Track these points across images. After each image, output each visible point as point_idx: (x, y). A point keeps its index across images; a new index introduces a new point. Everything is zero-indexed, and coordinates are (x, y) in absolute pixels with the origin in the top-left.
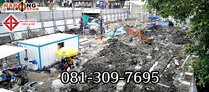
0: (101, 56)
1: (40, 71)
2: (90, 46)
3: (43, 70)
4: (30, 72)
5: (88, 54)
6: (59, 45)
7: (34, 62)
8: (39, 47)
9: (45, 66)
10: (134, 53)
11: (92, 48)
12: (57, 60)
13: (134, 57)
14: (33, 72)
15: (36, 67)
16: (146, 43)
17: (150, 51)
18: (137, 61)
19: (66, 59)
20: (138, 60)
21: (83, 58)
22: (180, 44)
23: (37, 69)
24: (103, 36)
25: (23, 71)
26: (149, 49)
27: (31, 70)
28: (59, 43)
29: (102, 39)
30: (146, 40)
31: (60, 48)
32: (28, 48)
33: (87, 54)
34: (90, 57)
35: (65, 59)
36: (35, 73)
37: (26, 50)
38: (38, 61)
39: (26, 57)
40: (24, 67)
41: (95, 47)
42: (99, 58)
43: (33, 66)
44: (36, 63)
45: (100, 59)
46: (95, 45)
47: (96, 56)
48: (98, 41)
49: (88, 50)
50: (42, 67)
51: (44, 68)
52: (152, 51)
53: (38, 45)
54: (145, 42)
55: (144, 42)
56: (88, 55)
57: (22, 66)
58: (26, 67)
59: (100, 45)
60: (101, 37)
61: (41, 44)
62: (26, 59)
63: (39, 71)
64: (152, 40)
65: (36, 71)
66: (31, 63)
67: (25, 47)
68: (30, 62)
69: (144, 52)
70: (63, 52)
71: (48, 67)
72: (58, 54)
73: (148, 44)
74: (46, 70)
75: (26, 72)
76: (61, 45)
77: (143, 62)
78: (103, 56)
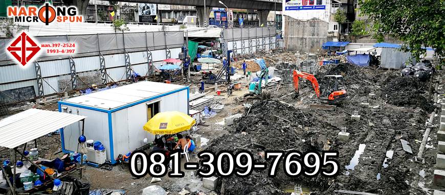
0: (238, 131)
1: (110, 165)
2: (210, 110)
3: (117, 163)
4: (88, 168)
5: (207, 126)
6: (150, 109)
7: (98, 146)
8: (110, 112)
9: (120, 155)
10: (309, 126)
11: (214, 114)
12: (145, 140)
13: (311, 134)
14: (95, 169)
15: (101, 158)
16: (330, 102)
17: (342, 120)
18: (316, 143)
19: (166, 140)
20: (319, 141)
21: (198, 135)
22: (403, 105)
23: (104, 162)
24: (233, 88)
25: (76, 166)
26: (339, 116)
27: (91, 164)
28: (149, 103)
29: (231, 93)
30: (331, 96)
31: (152, 117)
32: (85, 114)
33: (205, 128)
34: (213, 133)
35: (163, 139)
36: (100, 170)
37: (83, 120)
38: (106, 144)
39: (83, 135)
40: (75, 157)
41: (221, 111)
42: (236, 135)
43: (96, 154)
44: (103, 149)
45: (238, 138)
46: (221, 107)
47: (227, 133)
48: (223, 97)
49: (205, 118)
50: (115, 157)
51: (118, 160)
52: (347, 120)
53: (106, 107)
54: (328, 100)
55: (325, 100)
56: (209, 129)
57: (69, 155)
58: (79, 155)
59: (229, 106)
60: (231, 90)
61: (114, 106)
62: (82, 140)
63: (107, 165)
64: (343, 96)
65: (101, 166)
66: (92, 148)
67: (76, 112)
68: (89, 145)
69: (329, 122)
70: (162, 124)
71: (127, 157)
72: (150, 128)
73: (335, 104)
74: (123, 163)
75: (81, 169)
76: (154, 108)
77: (329, 145)
78: (243, 133)
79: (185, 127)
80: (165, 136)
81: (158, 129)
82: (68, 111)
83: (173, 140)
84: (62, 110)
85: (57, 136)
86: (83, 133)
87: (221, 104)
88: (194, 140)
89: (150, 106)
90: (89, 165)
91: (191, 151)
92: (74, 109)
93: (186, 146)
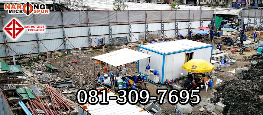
0: (245, 78)
1: (161, 84)
2: (225, 62)
3: (165, 84)
4: (150, 84)
5: (222, 72)
6: (187, 56)
7: (156, 73)
8: (164, 55)
9: (167, 80)
11: (228, 65)
12: (182, 74)
14: (153, 85)
15: (157, 79)
19: (194, 76)
21: (216, 77)
23: (158, 82)
24: (244, 49)
25: (143, 81)
27: (151, 82)
28: (187, 53)
29: (242, 53)
31: (188, 61)
32: (151, 54)
33: (220, 73)
34: (225, 77)
35: (193, 75)
36: (155, 86)
37: (150, 57)
38: (160, 72)
39: (149, 65)
40: (143, 77)
41: (233, 64)
42: (242, 81)
43: (154, 77)
44: (158, 75)
45: (244, 83)
46: (234, 61)
47: (236, 78)
48: (236, 55)
49: (221, 66)
50: (164, 81)
51: (165, 83)
53: (163, 52)
56: (223, 74)
57: (140, 75)
58: (145, 76)
59: (240, 61)
60: (242, 50)
61: (167, 52)
62: (148, 68)
63: (159, 84)
65: (156, 84)
66: (152, 73)
67: (147, 52)
68: (151, 71)
70: (193, 66)
71: (171, 82)
72: (185, 67)
74: (168, 85)
75: (146, 83)
76: (190, 56)
78: (248, 80)
79: (208, 70)
80: (194, 74)
81: (190, 68)
82: (143, 51)
83: (199, 76)
84: (140, 51)
85: (136, 64)
86: (149, 64)
87: (234, 59)
88: (213, 79)
89: (187, 54)
90: (150, 82)
91: (210, 85)
92: (146, 51)
93: (207, 82)
